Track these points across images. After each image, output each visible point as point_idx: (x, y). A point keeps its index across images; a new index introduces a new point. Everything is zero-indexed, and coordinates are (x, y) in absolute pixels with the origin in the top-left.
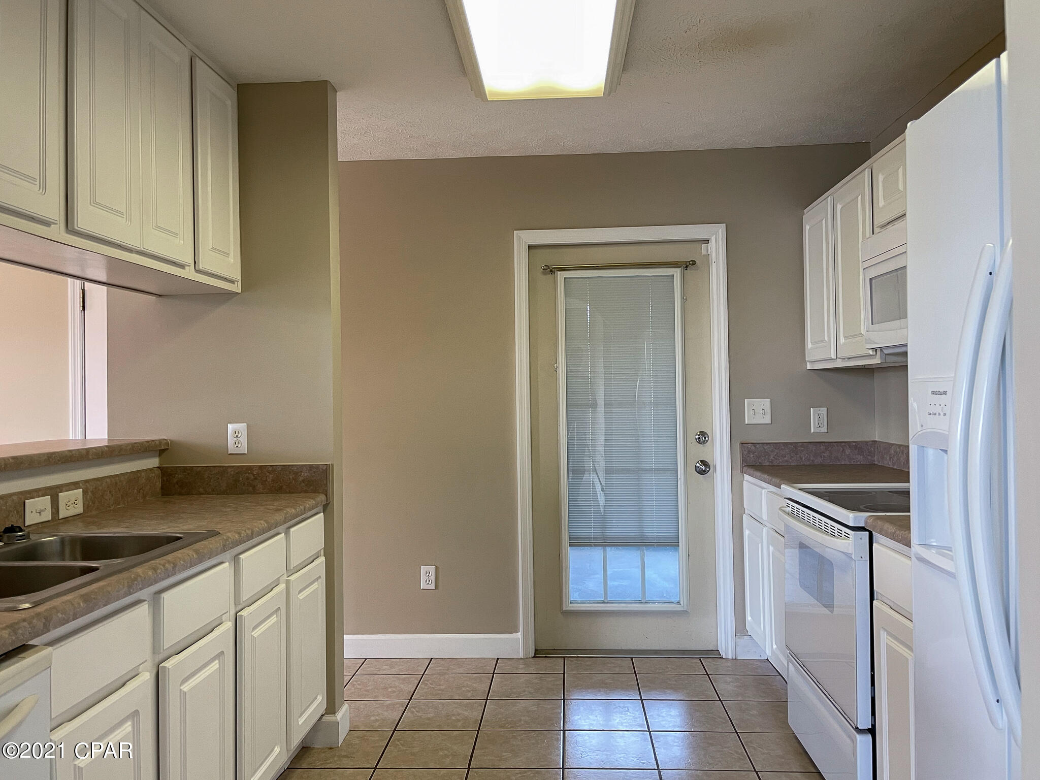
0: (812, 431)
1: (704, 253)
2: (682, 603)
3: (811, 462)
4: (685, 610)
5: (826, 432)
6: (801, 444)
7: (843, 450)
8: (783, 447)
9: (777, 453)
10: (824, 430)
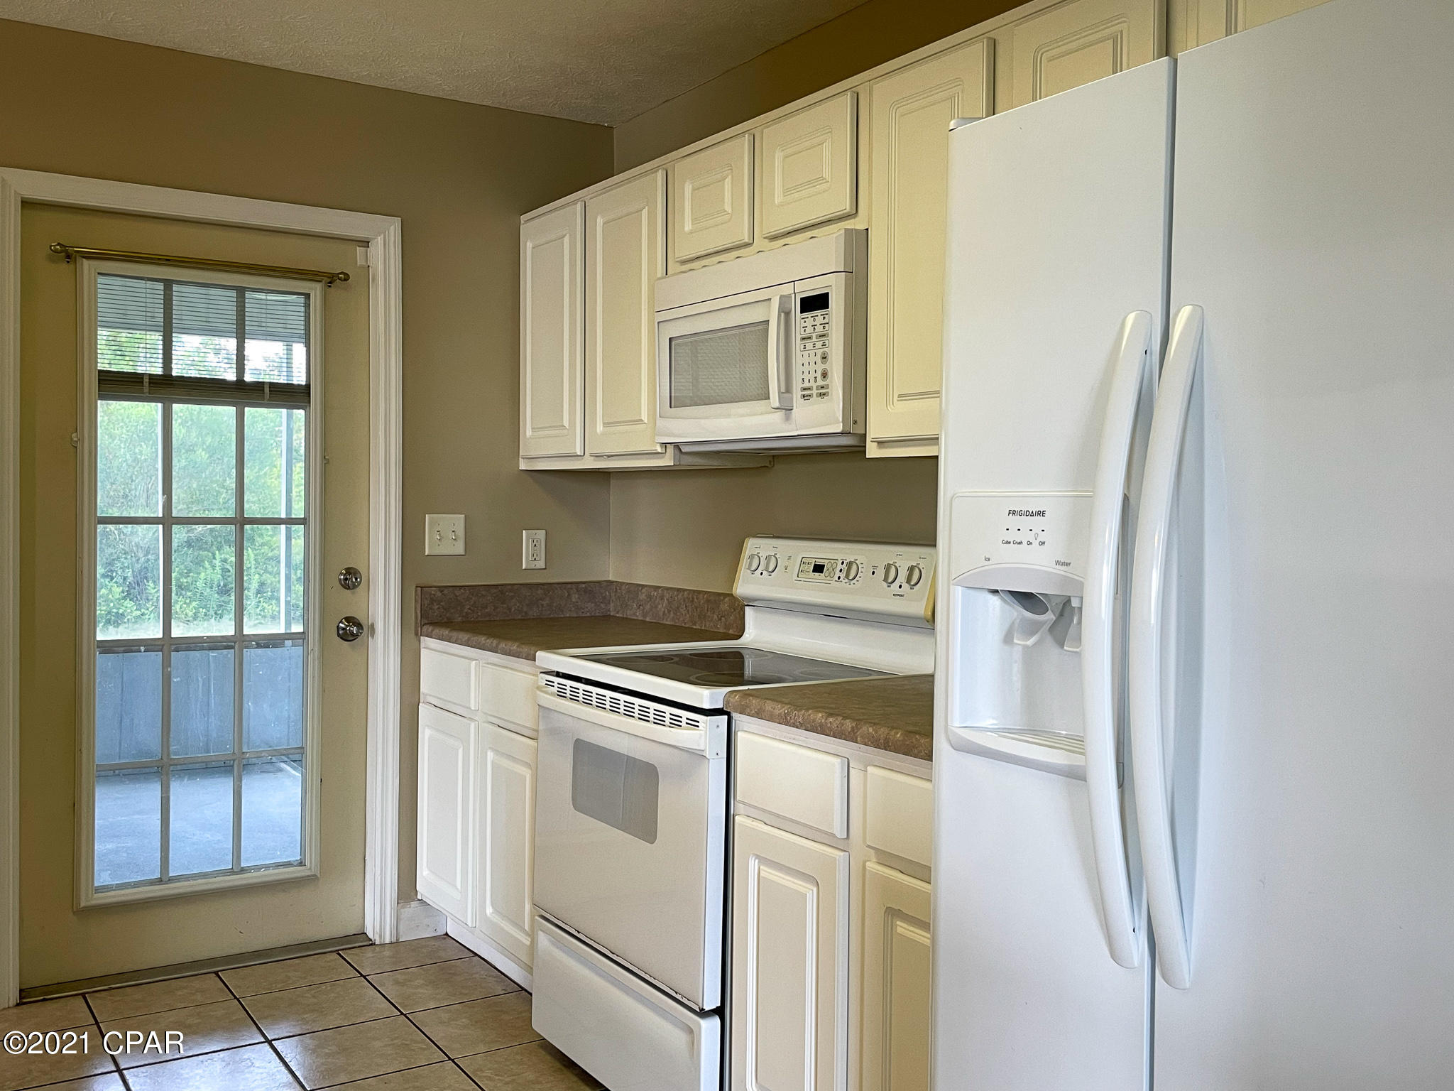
0: (524, 568)
1: (360, 262)
2: (307, 863)
3: (523, 614)
4: (313, 873)
5: (544, 567)
6: (509, 587)
7: (569, 595)
8: (483, 593)
9: (475, 602)
10: (541, 564)
